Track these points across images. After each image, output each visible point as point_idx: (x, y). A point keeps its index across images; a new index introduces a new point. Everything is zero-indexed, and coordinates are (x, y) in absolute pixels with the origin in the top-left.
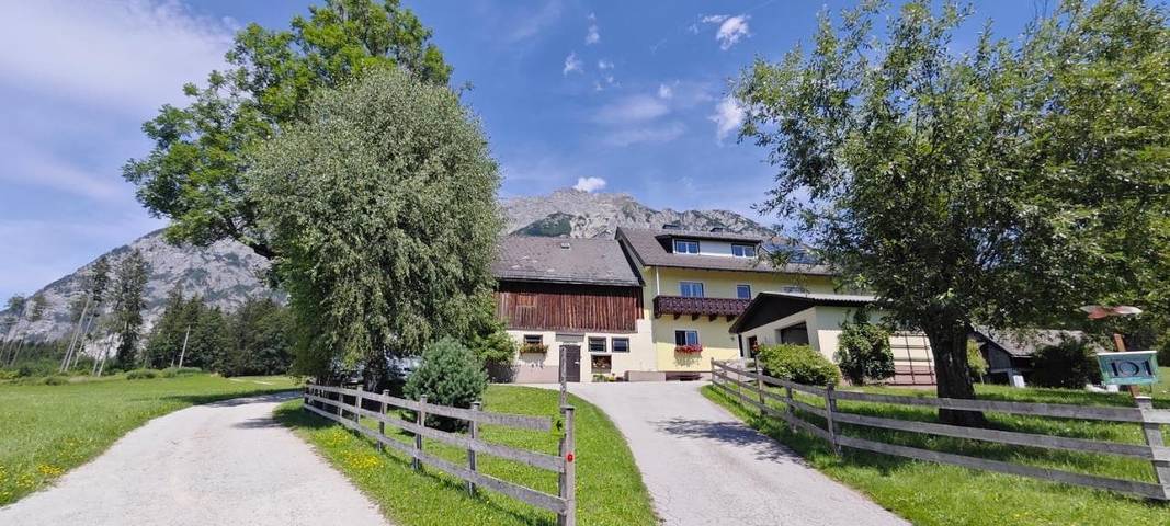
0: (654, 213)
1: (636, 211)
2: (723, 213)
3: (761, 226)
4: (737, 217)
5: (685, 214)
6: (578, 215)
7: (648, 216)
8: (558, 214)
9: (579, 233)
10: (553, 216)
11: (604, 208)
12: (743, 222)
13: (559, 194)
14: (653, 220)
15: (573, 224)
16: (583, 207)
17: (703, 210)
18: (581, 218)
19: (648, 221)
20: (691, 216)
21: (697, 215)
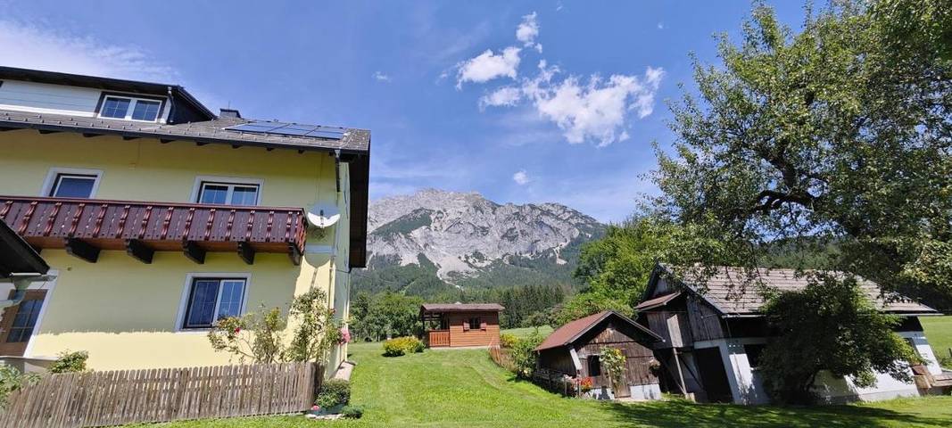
0: (500, 206)
1: (484, 206)
2: (553, 205)
3: (584, 214)
4: (564, 208)
5: (524, 207)
6: (437, 209)
7: (494, 209)
8: (421, 210)
9: (437, 224)
10: (416, 211)
11: (459, 204)
12: (569, 212)
13: (421, 193)
14: (498, 212)
15: (433, 217)
16: (441, 203)
17: (537, 203)
18: (439, 212)
19: (493, 213)
20: (528, 208)
21: (533, 207)
